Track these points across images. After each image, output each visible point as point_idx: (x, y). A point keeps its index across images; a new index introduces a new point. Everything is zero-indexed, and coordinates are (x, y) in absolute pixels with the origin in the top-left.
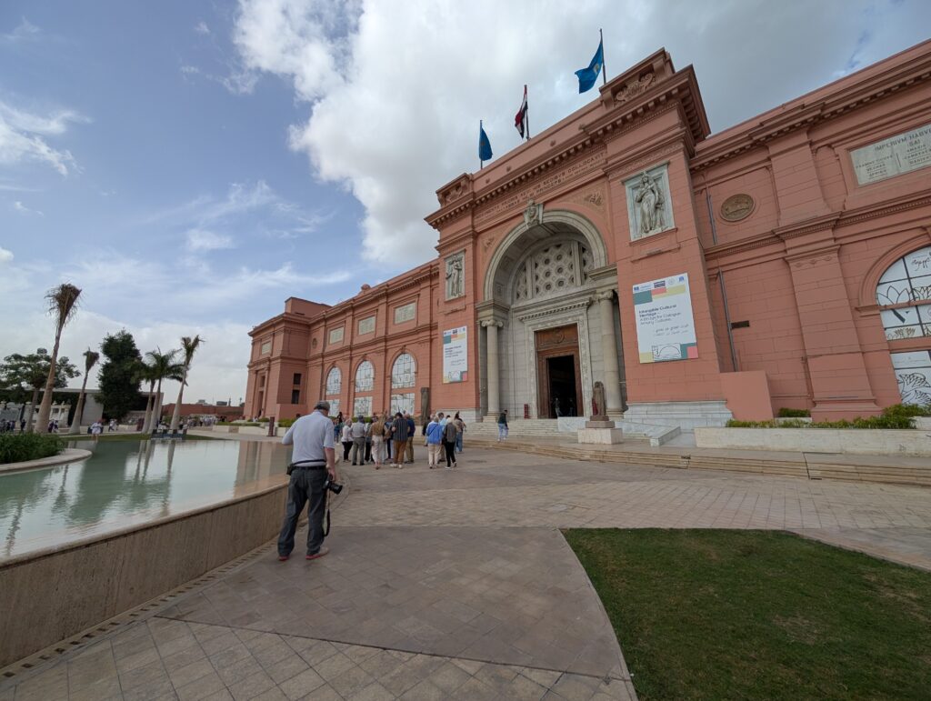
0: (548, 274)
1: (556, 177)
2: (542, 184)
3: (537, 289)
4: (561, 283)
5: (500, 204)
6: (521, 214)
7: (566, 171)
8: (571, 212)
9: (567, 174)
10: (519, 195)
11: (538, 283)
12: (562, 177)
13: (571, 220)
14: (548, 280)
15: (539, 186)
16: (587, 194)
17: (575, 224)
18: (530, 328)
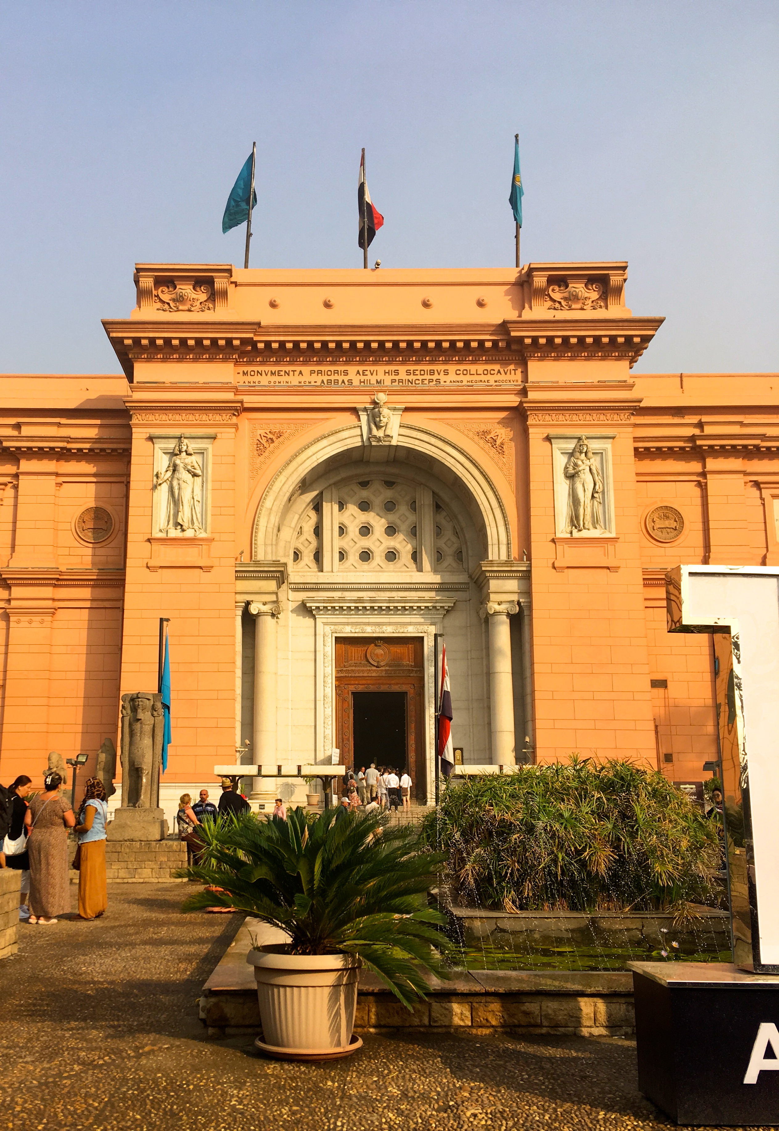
0: (365, 530)
1: (432, 373)
2: (402, 369)
3: (342, 555)
4: (391, 556)
5: (306, 370)
6: (354, 411)
7: (452, 368)
8: (454, 447)
9: (452, 377)
10: (352, 369)
11: (345, 543)
12: (442, 377)
13: (452, 461)
14: (365, 543)
15: (397, 372)
16: (483, 428)
17: (459, 471)
18: (328, 629)
